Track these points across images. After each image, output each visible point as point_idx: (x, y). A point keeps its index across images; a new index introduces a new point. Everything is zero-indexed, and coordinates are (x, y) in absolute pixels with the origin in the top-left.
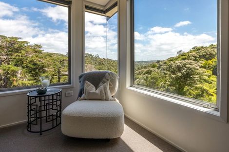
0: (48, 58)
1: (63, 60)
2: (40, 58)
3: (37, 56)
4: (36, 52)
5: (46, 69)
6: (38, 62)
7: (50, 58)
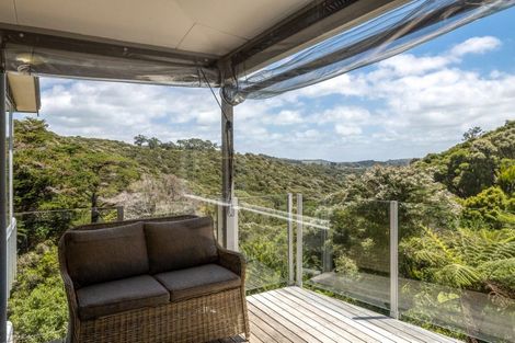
0: (64, 158)
1: (107, 164)
2: (39, 158)
3: (29, 154)
4: (30, 140)
5: (54, 190)
6: (31, 170)
7: (67, 158)
